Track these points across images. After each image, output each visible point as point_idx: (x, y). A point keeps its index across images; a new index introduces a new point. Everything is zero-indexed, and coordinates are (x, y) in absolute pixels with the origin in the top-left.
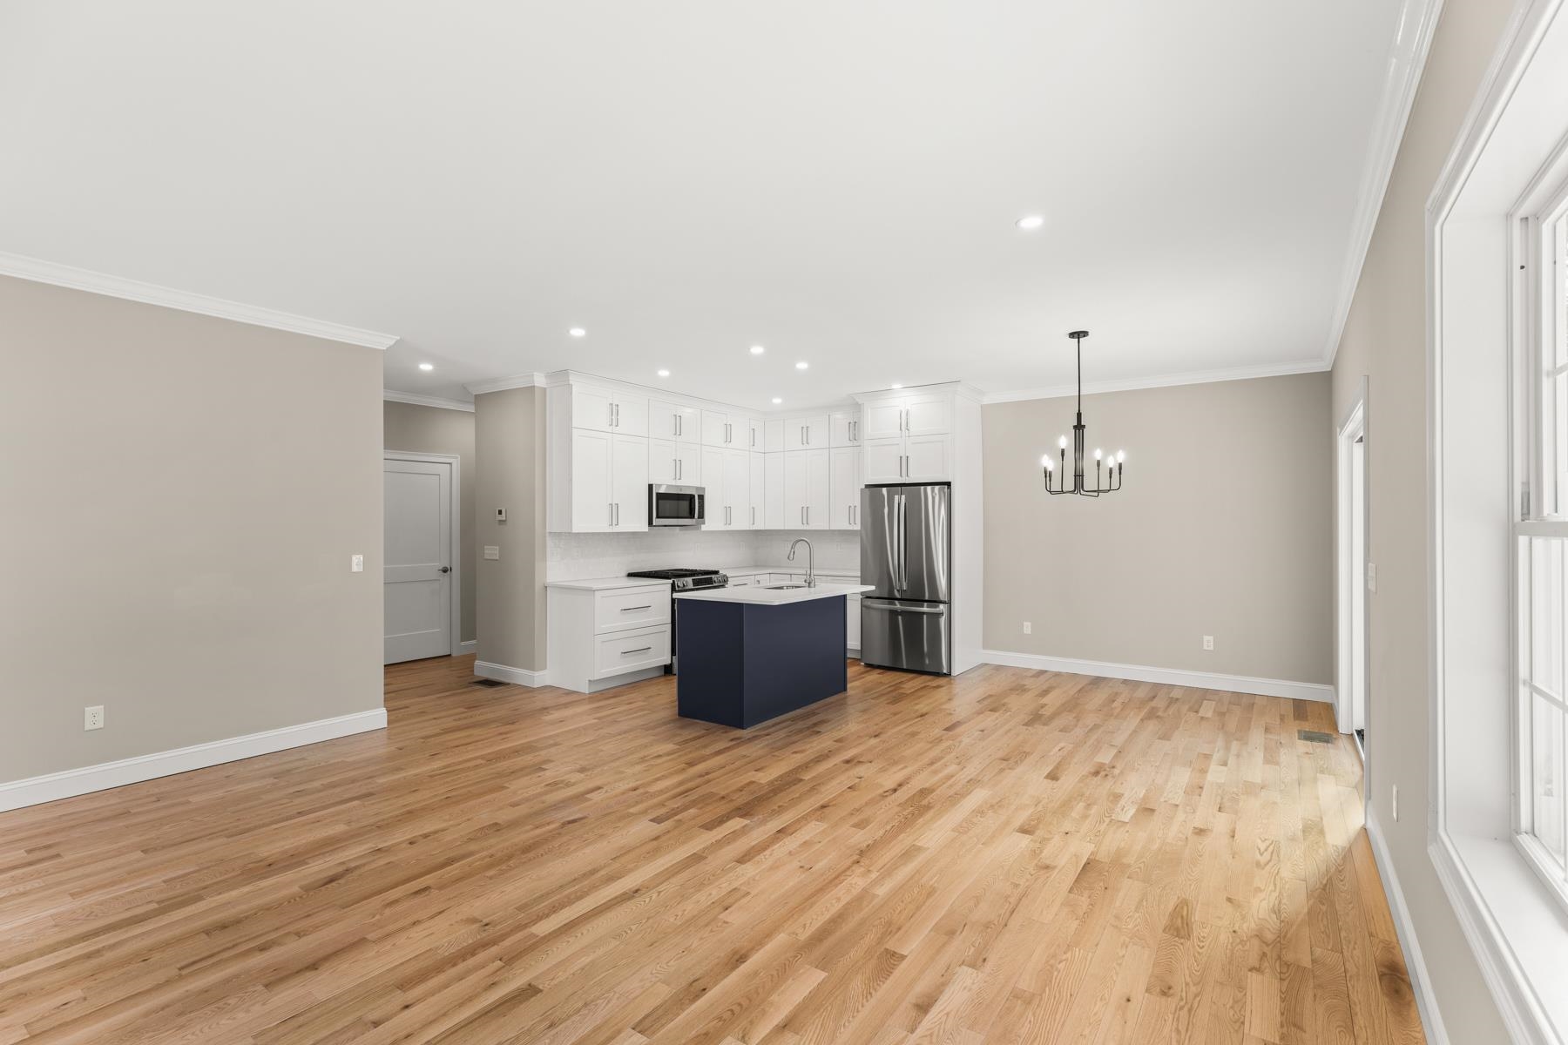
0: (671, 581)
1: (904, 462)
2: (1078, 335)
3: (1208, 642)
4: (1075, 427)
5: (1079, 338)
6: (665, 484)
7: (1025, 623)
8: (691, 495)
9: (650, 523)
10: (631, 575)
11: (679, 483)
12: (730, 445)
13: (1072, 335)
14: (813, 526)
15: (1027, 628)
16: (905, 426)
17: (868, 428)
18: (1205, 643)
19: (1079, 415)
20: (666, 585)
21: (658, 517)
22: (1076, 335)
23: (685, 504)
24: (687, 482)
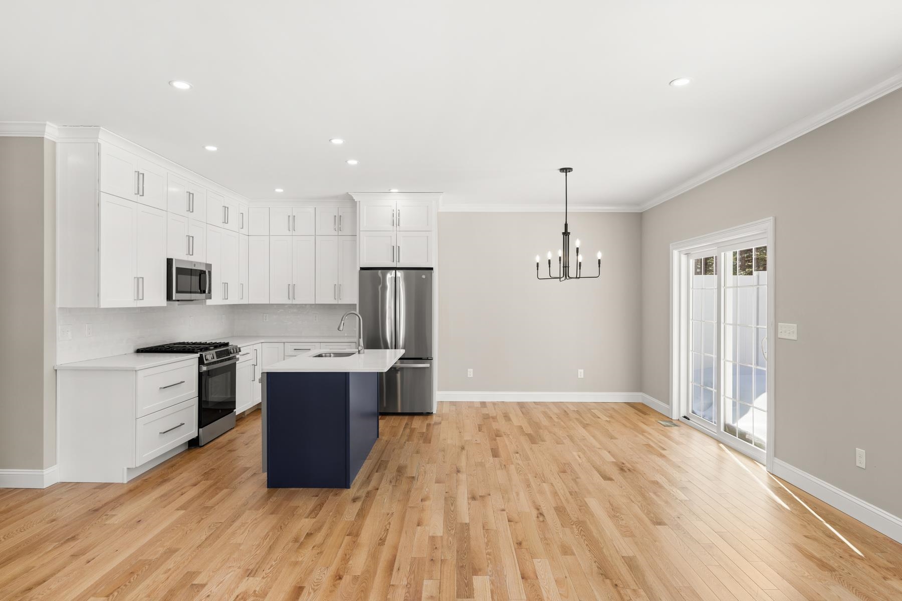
0: (198, 355)
1: (395, 251)
2: (566, 170)
3: (581, 373)
4: (564, 234)
5: (566, 172)
6: (181, 257)
7: (469, 370)
8: (201, 271)
9: (169, 297)
10: (139, 351)
11: (191, 258)
12: (226, 226)
13: (562, 170)
14: (299, 301)
15: (470, 373)
16: (396, 222)
17: (364, 222)
18: (579, 374)
19: (566, 225)
20: (192, 360)
21: (177, 292)
22: (565, 170)
23: (196, 279)
24: (198, 259)
